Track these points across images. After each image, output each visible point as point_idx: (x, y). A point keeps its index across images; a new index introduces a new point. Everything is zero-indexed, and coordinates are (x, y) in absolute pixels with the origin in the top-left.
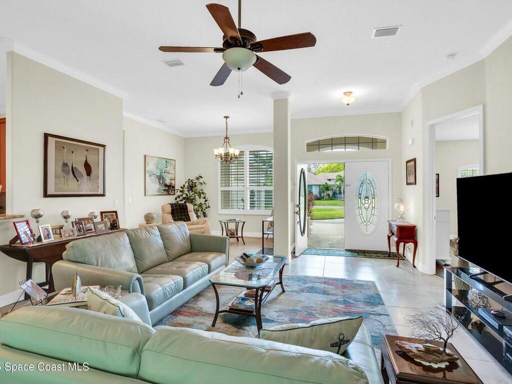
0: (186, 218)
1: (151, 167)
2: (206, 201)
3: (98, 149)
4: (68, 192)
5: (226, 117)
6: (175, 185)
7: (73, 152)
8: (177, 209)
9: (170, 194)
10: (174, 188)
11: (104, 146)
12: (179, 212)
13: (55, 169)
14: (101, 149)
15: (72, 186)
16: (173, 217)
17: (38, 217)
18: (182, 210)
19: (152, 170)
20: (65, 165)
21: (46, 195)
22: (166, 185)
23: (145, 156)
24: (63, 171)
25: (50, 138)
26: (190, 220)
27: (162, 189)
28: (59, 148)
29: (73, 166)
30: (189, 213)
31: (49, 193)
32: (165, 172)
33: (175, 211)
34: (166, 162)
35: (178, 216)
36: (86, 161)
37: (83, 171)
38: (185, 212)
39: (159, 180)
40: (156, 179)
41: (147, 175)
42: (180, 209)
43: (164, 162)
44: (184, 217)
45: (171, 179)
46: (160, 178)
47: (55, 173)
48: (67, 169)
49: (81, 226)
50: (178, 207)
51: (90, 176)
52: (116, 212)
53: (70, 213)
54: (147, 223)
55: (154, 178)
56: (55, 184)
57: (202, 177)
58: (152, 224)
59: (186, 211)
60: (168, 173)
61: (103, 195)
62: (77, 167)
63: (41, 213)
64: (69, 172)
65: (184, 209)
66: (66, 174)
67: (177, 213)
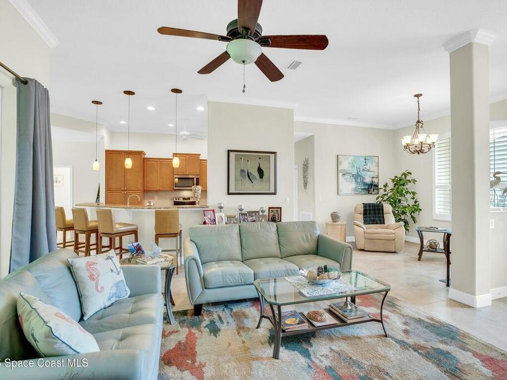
0: (380, 221)
1: (345, 165)
2: (416, 202)
3: (270, 156)
4: (245, 190)
5: (417, 96)
6: (378, 183)
7: (248, 161)
8: (370, 210)
9: (371, 194)
10: (378, 186)
11: (274, 153)
12: (373, 214)
13: (235, 175)
14: (272, 156)
15: (247, 186)
16: (364, 218)
17: (221, 208)
18: (377, 212)
19: (346, 169)
20: (242, 171)
21: (229, 194)
22: (365, 184)
23: (338, 155)
24: (241, 175)
25: (231, 153)
26: (384, 223)
27: (360, 188)
28: (238, 159)
29: (249, 171)
30: (385, 216)
31: (230, 192)
32: (363, 170)
33: (368, 212)
34: (365, 159)
35: (370, 217)
36: (259, 167)
37: (257, 175)
38: (379, 213)
39: (356, 179)
40: (352, 178)
41: (340, 175)
42: (375, 210)
43: (363, 159)
44: (377, 219)
45: (373, 178)
46: (357, 177)
47: (235, 177)
48: (244, 174)
49: (246, 217)
50: (372, 208)
51: (262, 178)
52: (280, 208)
53: (243, 207)
54: (333, 222)
55: (349, 177)
56: (235, 185)
57: (410, 174)
58: (337, 223)
59: (381, 212)
60: (368, 171)
61: (275, 194)
62: (252, 172)
63: (222, 206)
64: (245, 176)
65: (379, 210)
66: (243, 177)
67: (369, 214)
